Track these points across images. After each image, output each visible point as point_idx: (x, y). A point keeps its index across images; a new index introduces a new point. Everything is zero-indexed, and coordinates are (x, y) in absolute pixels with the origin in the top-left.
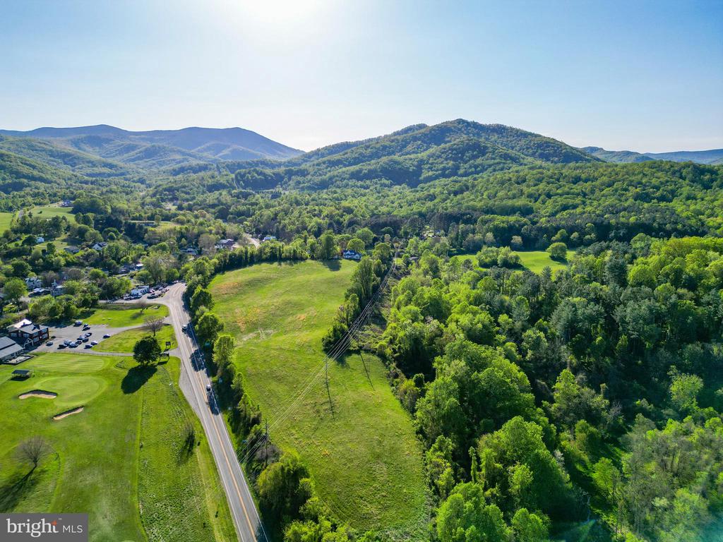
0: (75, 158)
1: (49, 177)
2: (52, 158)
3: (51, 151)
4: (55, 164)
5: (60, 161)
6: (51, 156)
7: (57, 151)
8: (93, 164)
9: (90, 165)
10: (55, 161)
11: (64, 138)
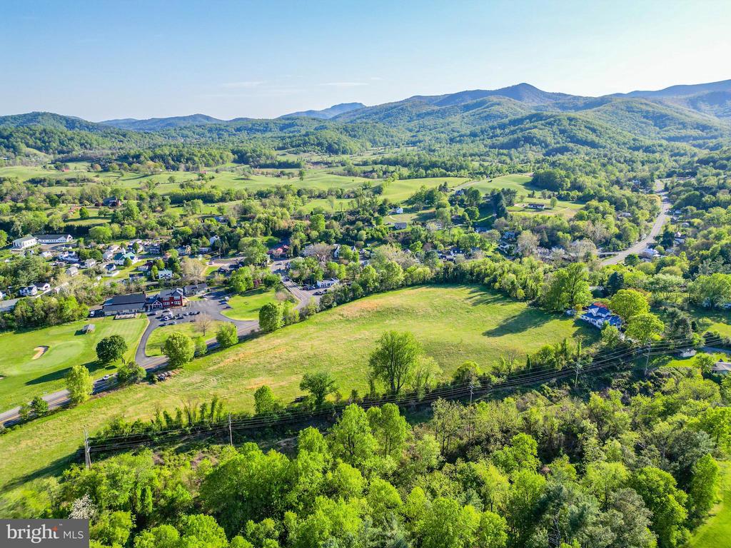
0: (668, 119)
1: (602, 142)
2: (645, 120)
3: (647, 112)
4: (644, 125)
5: (651, 122)
6: (644, 117)
7: (654, 112)
8: (684, 125)
9: (681, 126)
10: (645, 123)
11: (683, 97)
